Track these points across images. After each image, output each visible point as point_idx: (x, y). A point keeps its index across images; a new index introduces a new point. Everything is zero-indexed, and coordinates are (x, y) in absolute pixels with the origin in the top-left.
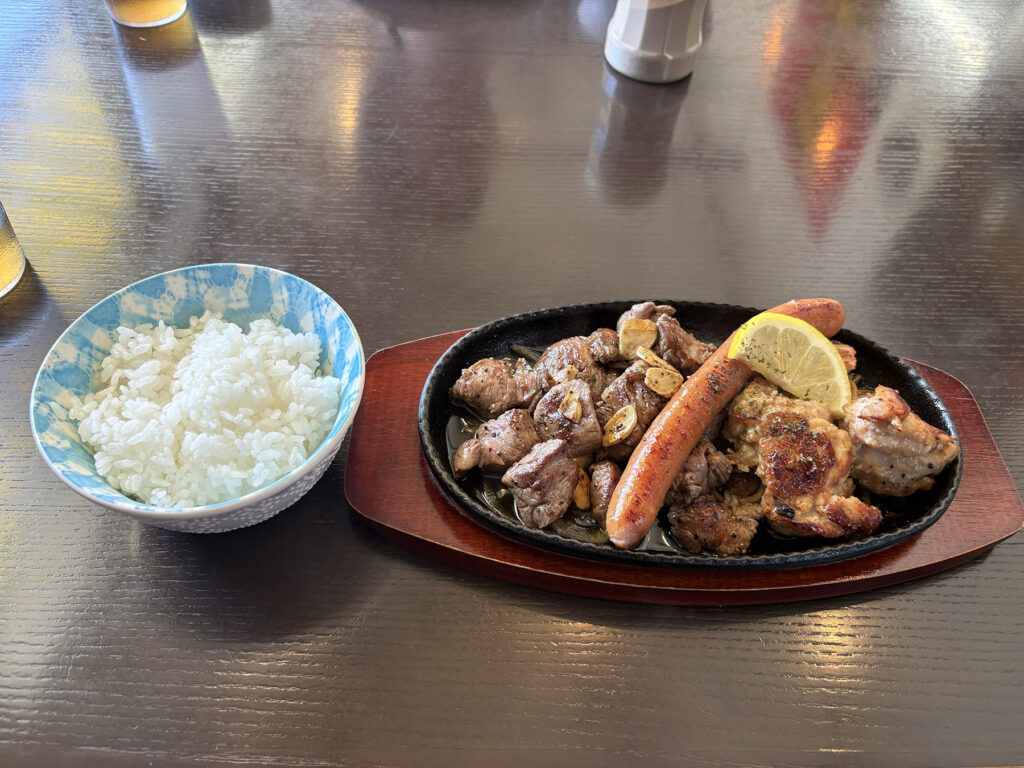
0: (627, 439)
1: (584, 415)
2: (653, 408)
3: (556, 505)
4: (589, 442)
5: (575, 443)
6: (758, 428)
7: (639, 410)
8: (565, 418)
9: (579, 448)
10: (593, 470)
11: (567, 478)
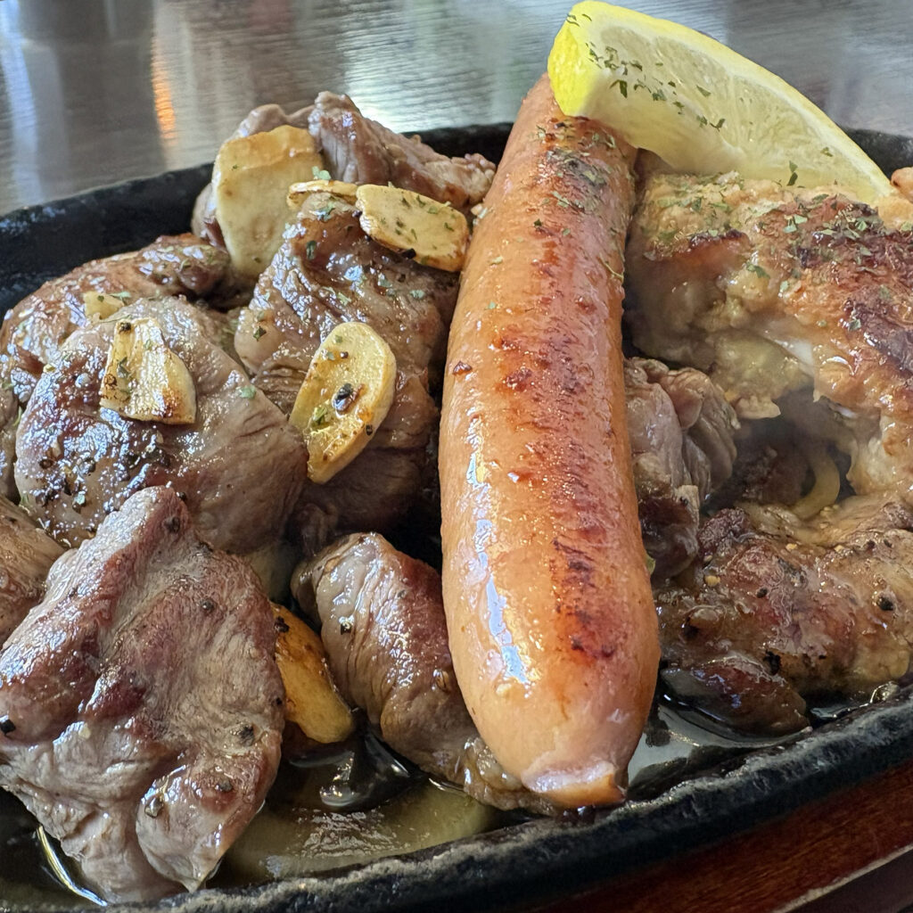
0: (385, 429)
1: (204, 389)
2: (425, 306)
3: (232, 749)
4: (261, 474)
5: (209, 500)
6: (755, 259)
7: (384, 326)
8: (139, 425)
9: (234, 516)
10: (309, 588)
11: (230, 622)
